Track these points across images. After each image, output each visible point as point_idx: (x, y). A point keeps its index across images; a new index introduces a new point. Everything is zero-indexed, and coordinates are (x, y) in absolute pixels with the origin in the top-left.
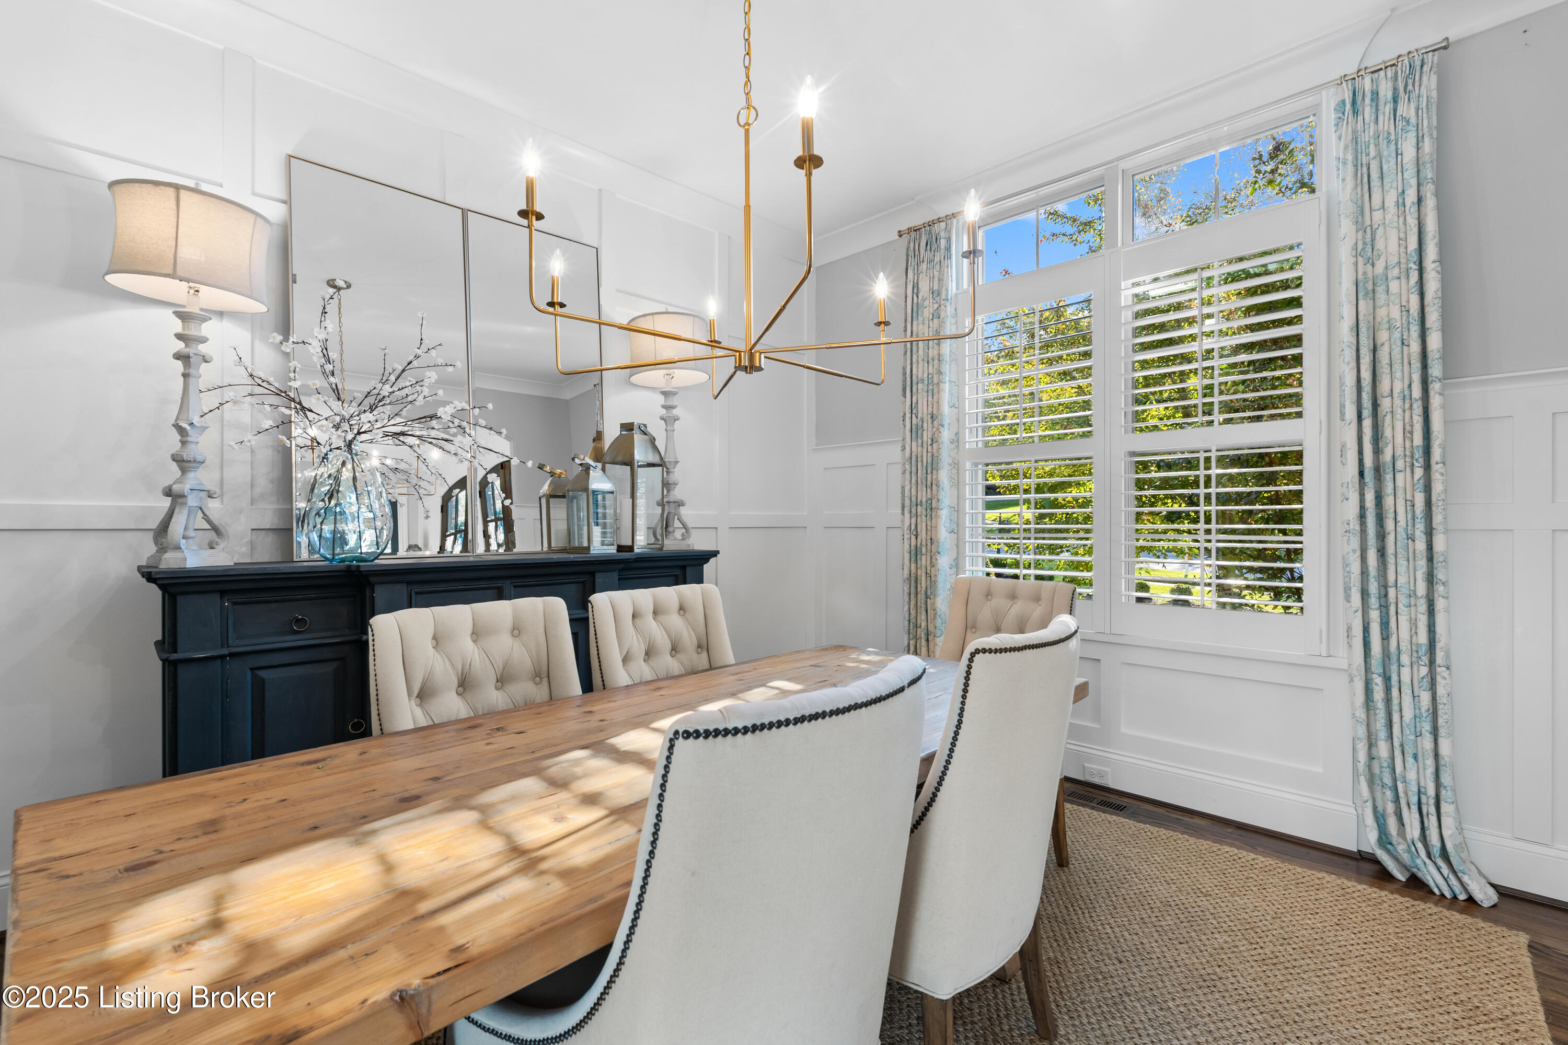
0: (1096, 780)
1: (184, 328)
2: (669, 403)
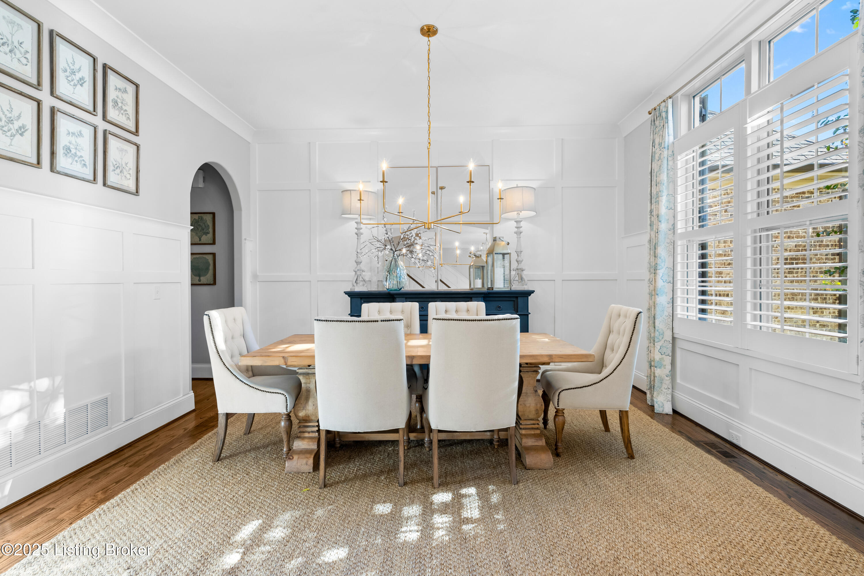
0: (735, 441)
1: (357, 226)
2: (518, 226)
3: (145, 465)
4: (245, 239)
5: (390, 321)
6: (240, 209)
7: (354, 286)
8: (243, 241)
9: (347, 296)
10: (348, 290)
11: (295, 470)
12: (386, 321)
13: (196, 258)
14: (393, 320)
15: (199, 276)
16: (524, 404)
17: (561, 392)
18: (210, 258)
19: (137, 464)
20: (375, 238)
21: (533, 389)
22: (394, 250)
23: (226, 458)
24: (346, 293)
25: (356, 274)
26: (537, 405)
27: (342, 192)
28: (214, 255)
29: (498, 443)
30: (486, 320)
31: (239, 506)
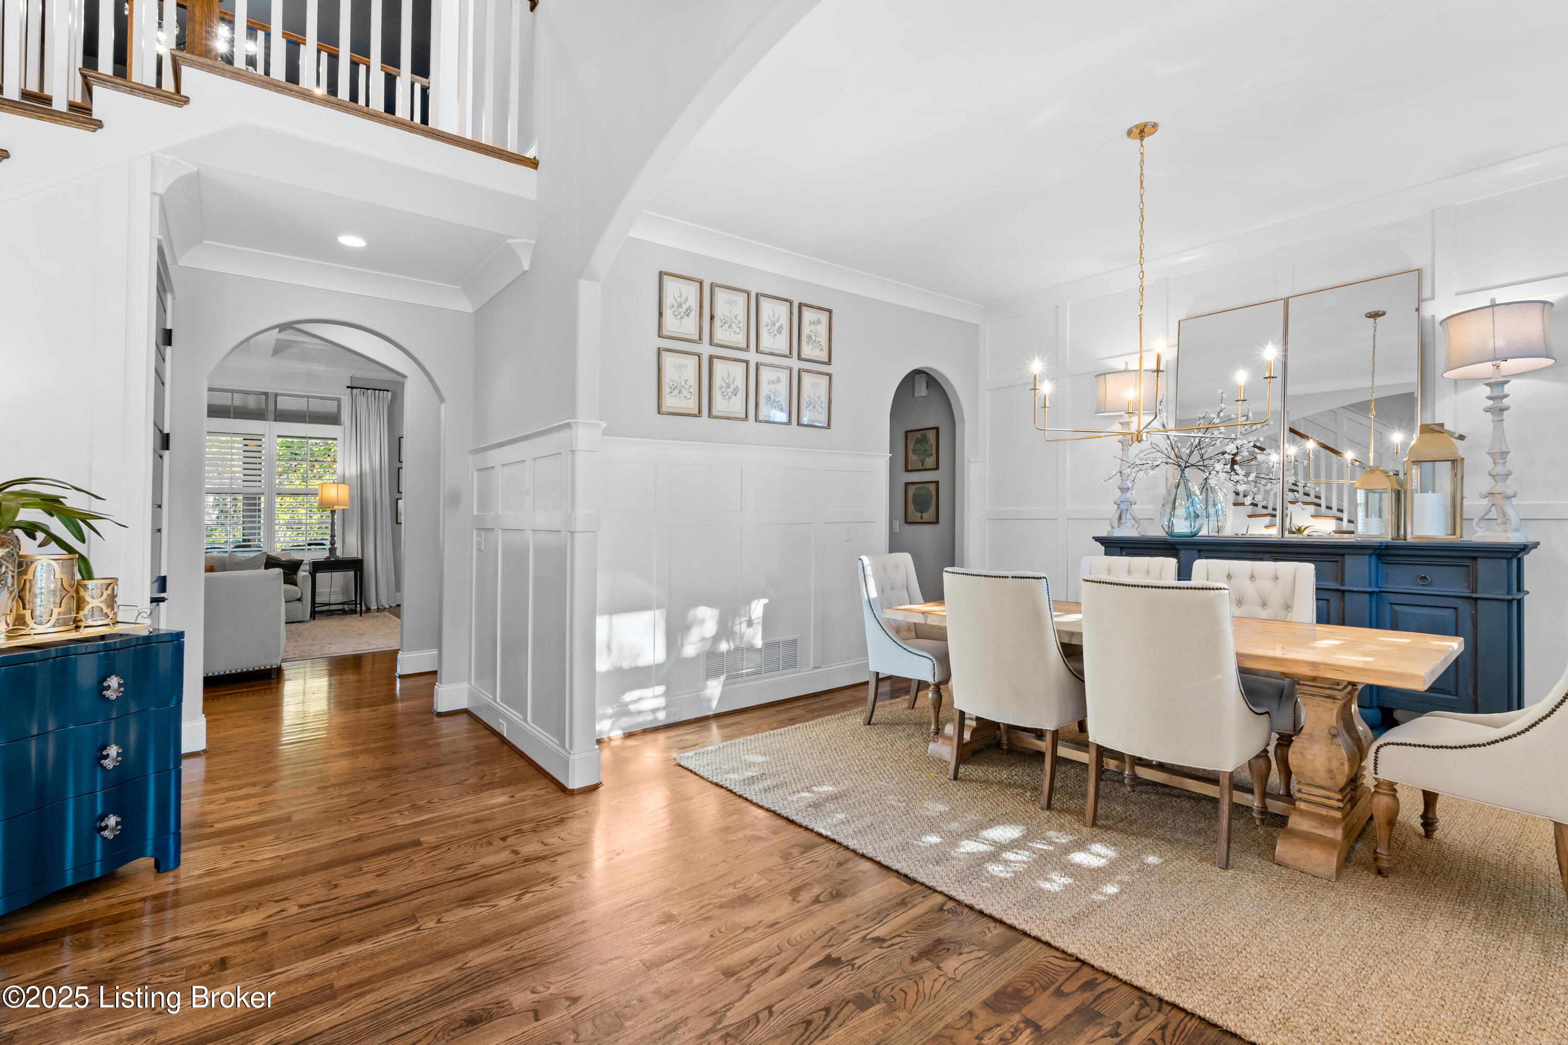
2: (1497, 394)
3: (818, 713)
4: (969, 461)
5: (1024, 578)
6: (963, 421)
7: (1113, 528)
8: (966, 463)
9: (1098, 544)
10: (1104, 534)
11: (937, 755)
12: (1018, 578)
13: (919, 488)
14: (1029, 578)
15: (922, 512)
16: (1301, 753)
17: (1381, 746)
18: (932, 487)
19: (812, 711)
20: (1154, 446)
21: (1326, 731)
22: (1183, 465)
23: (875, 724)
24: (1097, 539)
25: (1118, 508)
26: (1330, 761)
27: (1096, 376)
28: (937, 483)
29: (1260, 817)
30: (1176, 588)
31: (864, 766)
